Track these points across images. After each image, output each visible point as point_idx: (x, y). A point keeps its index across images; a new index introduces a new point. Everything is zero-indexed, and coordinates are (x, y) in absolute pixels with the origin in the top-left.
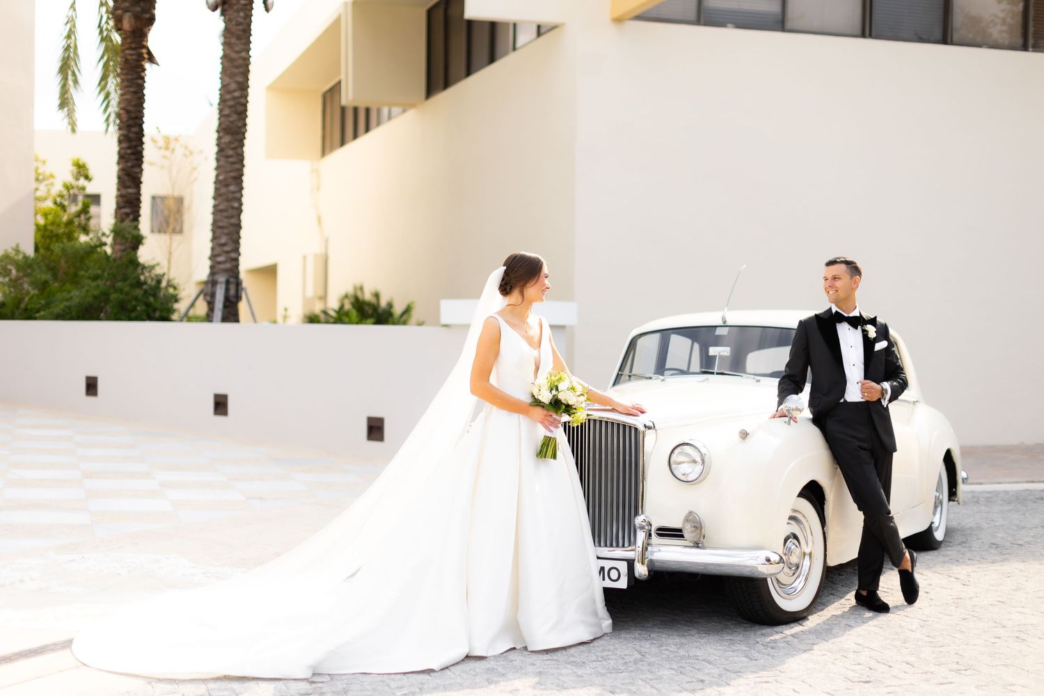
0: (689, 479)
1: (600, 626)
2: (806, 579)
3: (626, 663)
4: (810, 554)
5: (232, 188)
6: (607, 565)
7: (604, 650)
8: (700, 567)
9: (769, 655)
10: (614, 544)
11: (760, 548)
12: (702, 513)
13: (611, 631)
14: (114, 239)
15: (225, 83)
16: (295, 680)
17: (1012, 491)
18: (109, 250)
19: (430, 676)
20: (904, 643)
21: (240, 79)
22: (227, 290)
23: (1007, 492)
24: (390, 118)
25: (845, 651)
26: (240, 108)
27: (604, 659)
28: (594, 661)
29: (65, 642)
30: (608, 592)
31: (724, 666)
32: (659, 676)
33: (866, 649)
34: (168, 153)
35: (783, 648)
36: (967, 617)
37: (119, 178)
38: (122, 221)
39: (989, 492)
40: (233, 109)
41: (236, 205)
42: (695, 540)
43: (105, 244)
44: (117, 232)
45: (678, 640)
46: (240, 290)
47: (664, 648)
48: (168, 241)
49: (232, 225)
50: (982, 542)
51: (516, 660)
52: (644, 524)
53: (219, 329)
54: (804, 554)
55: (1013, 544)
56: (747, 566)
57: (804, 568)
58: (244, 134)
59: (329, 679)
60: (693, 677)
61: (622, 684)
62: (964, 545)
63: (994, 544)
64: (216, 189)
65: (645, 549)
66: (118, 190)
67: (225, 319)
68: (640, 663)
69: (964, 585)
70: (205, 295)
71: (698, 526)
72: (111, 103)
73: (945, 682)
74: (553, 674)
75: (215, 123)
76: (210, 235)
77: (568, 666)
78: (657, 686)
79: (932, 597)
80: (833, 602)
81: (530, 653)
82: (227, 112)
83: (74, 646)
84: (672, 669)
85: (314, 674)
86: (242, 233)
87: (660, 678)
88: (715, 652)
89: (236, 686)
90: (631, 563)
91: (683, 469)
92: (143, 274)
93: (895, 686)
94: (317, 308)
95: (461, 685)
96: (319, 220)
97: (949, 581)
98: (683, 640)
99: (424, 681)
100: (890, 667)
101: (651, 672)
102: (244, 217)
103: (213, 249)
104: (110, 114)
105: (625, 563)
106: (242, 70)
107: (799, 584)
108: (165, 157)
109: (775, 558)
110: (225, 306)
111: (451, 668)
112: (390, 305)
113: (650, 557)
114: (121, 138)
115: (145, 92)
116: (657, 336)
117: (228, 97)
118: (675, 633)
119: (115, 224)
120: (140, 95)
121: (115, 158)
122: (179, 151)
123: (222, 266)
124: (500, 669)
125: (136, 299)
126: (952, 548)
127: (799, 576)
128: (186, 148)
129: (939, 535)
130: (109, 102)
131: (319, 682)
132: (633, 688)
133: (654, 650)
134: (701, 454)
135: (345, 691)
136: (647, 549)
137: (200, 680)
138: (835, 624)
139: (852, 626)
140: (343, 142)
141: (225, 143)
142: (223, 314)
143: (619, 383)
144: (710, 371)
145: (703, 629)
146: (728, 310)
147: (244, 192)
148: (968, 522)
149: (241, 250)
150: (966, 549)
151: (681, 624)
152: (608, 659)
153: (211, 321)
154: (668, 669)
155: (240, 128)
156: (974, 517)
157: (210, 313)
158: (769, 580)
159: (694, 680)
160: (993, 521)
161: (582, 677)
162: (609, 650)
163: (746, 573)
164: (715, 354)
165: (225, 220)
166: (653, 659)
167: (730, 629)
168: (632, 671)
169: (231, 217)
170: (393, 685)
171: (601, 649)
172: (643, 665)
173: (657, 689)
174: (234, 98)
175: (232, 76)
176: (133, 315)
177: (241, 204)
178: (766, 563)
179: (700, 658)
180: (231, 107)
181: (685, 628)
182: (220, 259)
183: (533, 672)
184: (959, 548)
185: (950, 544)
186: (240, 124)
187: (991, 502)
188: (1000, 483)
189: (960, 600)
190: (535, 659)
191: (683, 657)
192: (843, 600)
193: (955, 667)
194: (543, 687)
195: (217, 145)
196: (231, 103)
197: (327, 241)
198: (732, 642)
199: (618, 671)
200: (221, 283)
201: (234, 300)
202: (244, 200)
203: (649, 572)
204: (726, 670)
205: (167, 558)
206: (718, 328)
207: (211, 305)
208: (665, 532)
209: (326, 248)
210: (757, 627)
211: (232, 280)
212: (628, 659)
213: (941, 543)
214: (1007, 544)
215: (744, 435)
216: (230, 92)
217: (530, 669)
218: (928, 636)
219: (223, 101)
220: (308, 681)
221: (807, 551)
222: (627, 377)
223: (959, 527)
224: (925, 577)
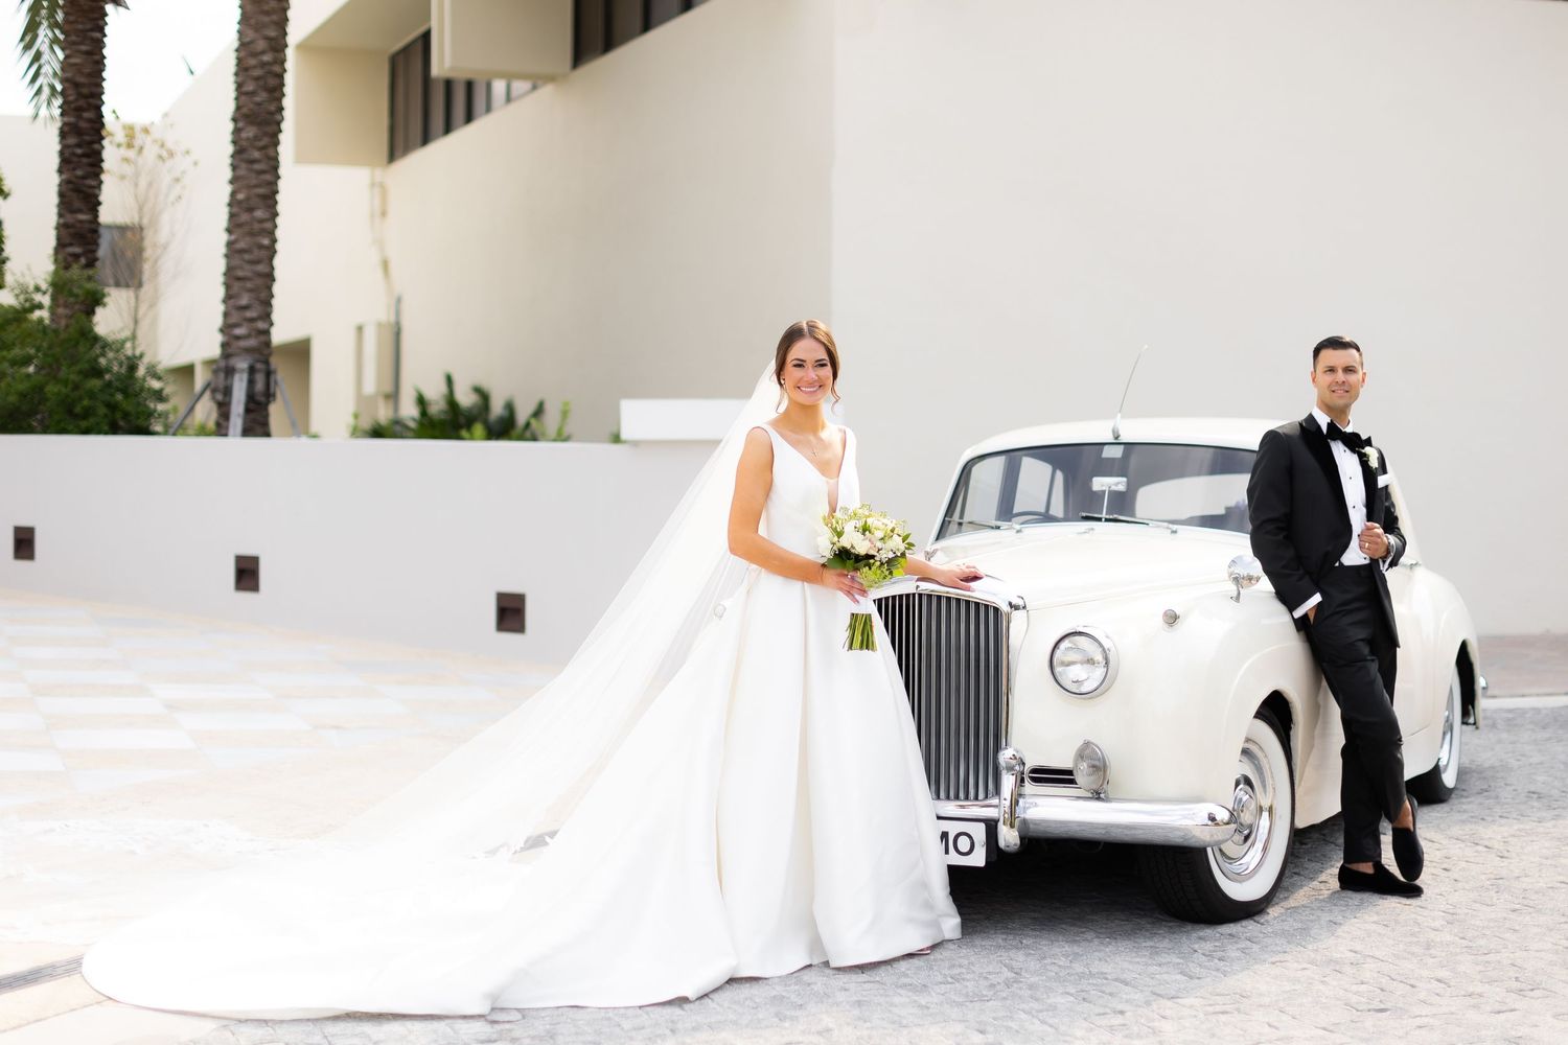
0: (1084, 690)
1: (940, 930)
2: (1265, 849)
3: (992, 986)
4: (1270, 810)
5: (259, 214)
6: (953, 828)
7: (953, 966)
8: (1100, 831)
9: (1218, 970)
10: (962, 795)
11: (1199, 800)
12: (1109, 744)
13: (960, 937)
14: (54, 298)
15: (247, 40)
16: (465, 1017)
17: (1546, 709)
18: (44, 314)
19: (683, 1009)
20: (1428, 949)
21: (272, 33)
22: (251, 382)
23: (1537, 710)
24: (509, 99)
25: (1337, 962)
26: (272, 82)
27: (956, 979)
28: (941, 983)
29: (69, 963)
30: (955, 872)
31: (1150, 989)
32: (1051, 1006)
33: (1368, 960)
34: (131, 154)
35: (1239, 959)
36: (1518, 907)
37: (61, 195)
38: (67, 267)
39: (1510, 711)
40: (261, 83)
41: (266, 242)
42: (1095, 787)
43: (40, 306)
44: (59, 287)
45: (1067, 948)
46: (272, 384)
47: (1048, 961)
48: (133, 301)
49: (260, 275)
50: (1515, 790)
51: (816, 983)
52: (1014, 762)
53: (237, 447)
54: (1261, 809)
55: (1563, 792)
56: (1178, 829)
57: (1261, 830)
58: (278, 123)
59: (519, 1016)
60: (1106, 1006)
61: (995, 1019)
62: (1486, 794)
63: (1534, 793)
64: (232, 216)
65: (1014, 803)
66: (60, 215)
67: (248, 432)
68: (1015, 985)
69: (1502, 857)
70: (214, 391)
71: (1100, 767)
72: (43, 71)
73: (1504, 1009)
74: (879, 1004)
75: (230, 107)
76: (221, 292)
77: (899, 991)
78: (1051, 1021)
79: (1456, 876)
80: (1302, 886)
81: (834, 972)
82: (250, 87)
83: (85, 968)
84: (1068, 993)
85: (493, 1009)
86: (276, 288)
87: (1053, 1008)
88: (1131, 967)
89: (367, 1028)
90: (991, 826)
91: (1073, 673)
92: (103, 355)
93: (1426, 1016)
94: (383, 414)
95: (735, 1023)
96: (385, 265)
97: (1477, 852)
98: (1076, 949)
99: (675, 1018)
100: (1413, 986)
101: (1037, 1000)
102: (278, 262)
103: (226, 315)
104: (41, 87)
105: (982, 826)
106: (275, 17)
107: (1253, 857)
108: (126, 160)
109: (1223, 815)
110: (248, 410)
111: (715, 996)
112: (510, 408)
113: (1022, 816)
114: (66, 129)
115: (105, 52)
116: (1001, 460)
117: (252, 62)
118: (1061, 938)
119: (56, 272)
120: (97, 57)
121: (55, 161)
122: (151, 152)
123: (243, 344)
124: (793, 998)
125: (92, 395)
126: (1469, 800)
127: (1253, 844)
128: (162, 146)
129: (1449, 779)
130: (40, 67)
131: (504, 1022)
132: (1014, 1025)
133: (1033, 964)
134: (1104, 649)
135: (552, 1036)
136: (1017, 803)
137: (308, 1020)
138: (1312, 921)
139: (1340, 924)
140: (426, 140)
141: (248, 139)
142: (245, 423)
143: (944, 537)
144: (1096, 516)
145: (1104, 930)
146: (1122, 417)
147: (279, 220)
148: (1486, 758)
149: (275, 317)
150: (1491, 801)
151: (1066, 923)
152: (963, 979)
153: (226, 435)
154: (1062, 994)
155: (272, 114)
156: (1492, 749)
157: (221, 421)
158: (1209, 850)
159: (1108, 1011)
160: (1523, 755)
161: (928, 1008)
162: (960, 966)
163: (1176, 838)
164: (1104, 488)
165: (248, 267)
166: (1034, 979)
167: (1147, 930)
168: (1005, 999)
169: (257, 262)
170: (626, 1025)
171: (947, 964)
172: (1021, 989)
173: (1051, 1026)
174: (263, 65)
175: (258, 28)
176: (84, 424)
177: (274, 241)
178: (1210, 823)
179: (1109, 977)
180: (257, 79)
181: (1076, 929)
182: (238, 331)
183: (848, 1002)
184: (1480, 799)
185: (1465, 794)
186: (272, 108)
187: (1516, 725)
188: (1523, 696)
189: (1500, 882)
190: (845, 980)
191: (1081, 976)
192: (1315, 883)
193: (1515, 985)
194: (868, 1024)
195: (234, 142)
196: (258, 72)
197: (399, 301)
198: (1155, 952)
199: (982, 999)
200: (242, 371)
201: (262, 399)
202: (279, 233)
203: (1022, 839)
204: (1155, 994)
205: (206, 826)
206: (1106, 447)
207: (224, 409)
208: (1048, 776)
209: (398, 313)
210: (1189, 927)
211: (259, 366)
212: (994, 979)
213: (1451, 791)
214: (1555, 793)
215: (1172, 619)
216: (254, 55)
217: (841, 996)
218: (1463, 938)
219: (242, 68)
220: (486, 1020)
221: (1266, 804)
222: (956, 526)
223: (1474, 767)
224: (1436, 846)
